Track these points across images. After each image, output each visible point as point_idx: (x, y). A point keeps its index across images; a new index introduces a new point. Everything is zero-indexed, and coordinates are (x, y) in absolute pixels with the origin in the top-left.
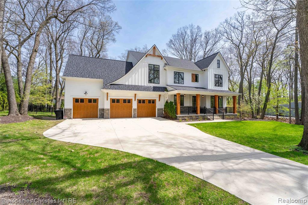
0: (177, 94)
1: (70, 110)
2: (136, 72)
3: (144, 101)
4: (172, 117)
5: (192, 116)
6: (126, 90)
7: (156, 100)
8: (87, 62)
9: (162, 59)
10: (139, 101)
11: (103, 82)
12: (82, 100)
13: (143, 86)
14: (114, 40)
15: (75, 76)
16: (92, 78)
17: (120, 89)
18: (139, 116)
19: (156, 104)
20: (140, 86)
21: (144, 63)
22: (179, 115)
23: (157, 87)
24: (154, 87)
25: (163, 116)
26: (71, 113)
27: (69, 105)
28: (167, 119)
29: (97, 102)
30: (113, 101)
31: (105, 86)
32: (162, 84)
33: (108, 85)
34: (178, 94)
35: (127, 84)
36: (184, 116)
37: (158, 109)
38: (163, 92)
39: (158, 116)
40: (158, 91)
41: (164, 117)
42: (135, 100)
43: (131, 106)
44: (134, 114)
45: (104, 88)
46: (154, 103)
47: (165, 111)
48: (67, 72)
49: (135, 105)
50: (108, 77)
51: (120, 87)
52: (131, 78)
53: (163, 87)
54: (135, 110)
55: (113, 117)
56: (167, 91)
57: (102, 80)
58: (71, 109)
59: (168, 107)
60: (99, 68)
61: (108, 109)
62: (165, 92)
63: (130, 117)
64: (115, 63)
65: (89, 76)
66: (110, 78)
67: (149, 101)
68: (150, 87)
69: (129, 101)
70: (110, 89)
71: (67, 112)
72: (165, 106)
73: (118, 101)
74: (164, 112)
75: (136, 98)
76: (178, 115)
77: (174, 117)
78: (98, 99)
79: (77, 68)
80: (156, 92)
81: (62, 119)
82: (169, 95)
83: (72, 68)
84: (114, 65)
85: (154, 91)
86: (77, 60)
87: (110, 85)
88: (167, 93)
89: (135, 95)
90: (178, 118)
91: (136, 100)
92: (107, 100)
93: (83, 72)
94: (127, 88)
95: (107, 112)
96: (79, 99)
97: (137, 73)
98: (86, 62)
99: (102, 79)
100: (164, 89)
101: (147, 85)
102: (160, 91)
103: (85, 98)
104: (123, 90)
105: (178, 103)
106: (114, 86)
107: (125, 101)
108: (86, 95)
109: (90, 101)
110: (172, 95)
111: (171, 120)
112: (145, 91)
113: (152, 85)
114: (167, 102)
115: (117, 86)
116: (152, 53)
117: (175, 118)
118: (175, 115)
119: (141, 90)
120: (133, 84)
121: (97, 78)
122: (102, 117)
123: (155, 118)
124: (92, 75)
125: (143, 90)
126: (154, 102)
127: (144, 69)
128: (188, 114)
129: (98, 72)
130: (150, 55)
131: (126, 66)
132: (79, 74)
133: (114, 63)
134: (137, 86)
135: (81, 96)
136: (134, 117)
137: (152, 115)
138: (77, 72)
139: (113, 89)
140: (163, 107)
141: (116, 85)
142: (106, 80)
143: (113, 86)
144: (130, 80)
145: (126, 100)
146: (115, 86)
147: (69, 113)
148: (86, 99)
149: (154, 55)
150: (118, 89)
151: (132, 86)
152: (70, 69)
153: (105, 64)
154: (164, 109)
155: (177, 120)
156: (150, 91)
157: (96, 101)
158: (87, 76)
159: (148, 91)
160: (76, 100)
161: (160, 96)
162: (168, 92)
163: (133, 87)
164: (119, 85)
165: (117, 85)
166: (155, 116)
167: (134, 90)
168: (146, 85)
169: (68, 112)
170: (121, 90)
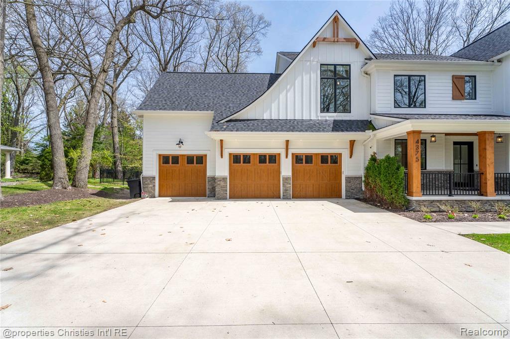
0: (408, 133)
1: (153, 180)
2: (288, 87)
3: (309, 159)
4: (392, 203)
5: (464, 202)
6: (264, 131)
7: (340, 154)
8: (190, 81)
9: (357, 46)
10: (297, 159)
11: (213, 118)
12: (176, 159)
13: (306, 121)
14: (259, 52)
15: (160, 109)
16: (192, 110)
17: (248, 131)
18: (299, 195)
19: (341, 165)
20: (298, 121)
21: (308, 63)
22: (417, 197)
23: (345, 121)
24: (335, 121)
25: (361, 196)
26: (154, 186)
27: (150, 168)
28: (376, 206)
29: (204, 163)
30: (236, 159)
31: (216, 126)
32: (357, 113)
33: (222, 122)
34: (414, 132)
35: (266, 116)
36: (433, 201)
37: (349, 179)
38: (361, 133)
39: (348, 197)
40: (347, 131)
41: (365, 200)
42: (287, 157)
43: (279, 172)
44: (286, 190)
45: (213, 129)
46: (337, 163)
47: (367, 184)
48: (147, 103)
49: (286, 169)
50: (226, 107)
51: (249, 126)
52: (277, 101)
53: (362, 121)
54: (286, 179)
55: (237, 195)
56: (374, 129)
57: (213, 112)
58: (154, 178)
59: (380, 174)
60: (211, 91)
61: (224, 179)
62: (369, 133)
63: (276, 196)
64: (246, 78)
65: (186, 107)
66: (229, 108)
67: (324, 159)
68: (326, 121)
69: (274, 159)
70: (225, 130)
71: (146, 184)
72: (368, 169)
73: (247, 159)
74: (366, 187)
75: (290, 152)
76: (414, 198)
77: (399, 201)
78: (206, 155)
79: (168, 94)
80: (341, 133)
81: (140, 197)
82: (378, 141)
83: (159, 95)
84: (243, 83)
85: (337, 131)
86: (174, 80)
87: (226, 122)
88: (375, 135)
89: (287, 142)
90: (414, 206)
91: (290, 156)
92: (222, 156)
93: (177, 100)
94: (266, 127)
95: (222, 183)
96: (169, 157)
97: (290, 88)
98: (188, 82)
99: (212, 110)
100: (366, 125)
101: (317, 116)
102: (352, 130)
103: (181, 155)
104: (256, 131)
105: (414, 159)
106: (235, 124)
107: (262, 159)
108: (180, 147)
109: (190, 159)
110: (388, 140)
111: (388, 209)
112: (312, 131)
113: (331, 116)
114: (373, 159)
115: (243, 122)
116: (329, 35)
117: (402, 207)
118: (404, 197)
119: (301, 131)
120: (282, 117)
121: (203, 110)
122: (213, 195)
123: (340, 200)
124: (194, 103)
125: (306, 131)
126: (335, 159)
127: (308, 76)
128: (450, 195)
129: (206, 97)
130: (324, 39)
131: (269, 81)
132: (168, 105)
133: (244, 78)
134: (290, 120)
135: (172, 150)
136: (286, 198)
137: (330, 192)
138: (165, 101)
139: (232, 131)
140: (361, 173)
141: (240, 120)
142: (221, 112)
143: (232, 124)
144: (274, 106)
145: (265, 156)
146: (238, 124)
147: (151, 186)
148: (183, 155)
149: (335, 40)
150: (244, 130)
151: (278, 120)
152: (156, 96)
153: (225, 83)
154: (365, 177)
155: (413, 214)
156: (323, 131)
157: (201, 160)
158: (184, 107)
159: (318, 131)
160: (165, 159)
161: (352, 143)
162: (375, 132)
163: (280, 125)
164: (248, 120)
165: (244, 120)
166: (340, 196)
167: (282, 130)
168: (313, 117)
169: (149, 184)
170: (252, 131)
